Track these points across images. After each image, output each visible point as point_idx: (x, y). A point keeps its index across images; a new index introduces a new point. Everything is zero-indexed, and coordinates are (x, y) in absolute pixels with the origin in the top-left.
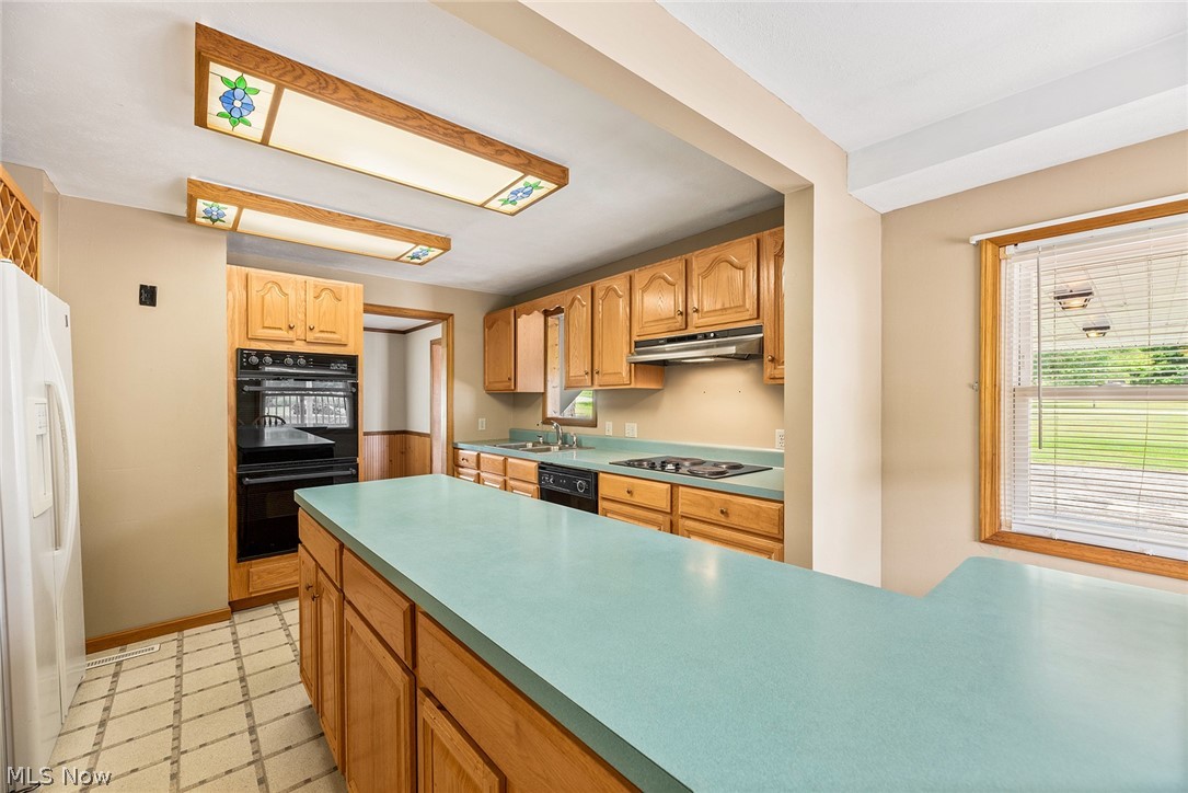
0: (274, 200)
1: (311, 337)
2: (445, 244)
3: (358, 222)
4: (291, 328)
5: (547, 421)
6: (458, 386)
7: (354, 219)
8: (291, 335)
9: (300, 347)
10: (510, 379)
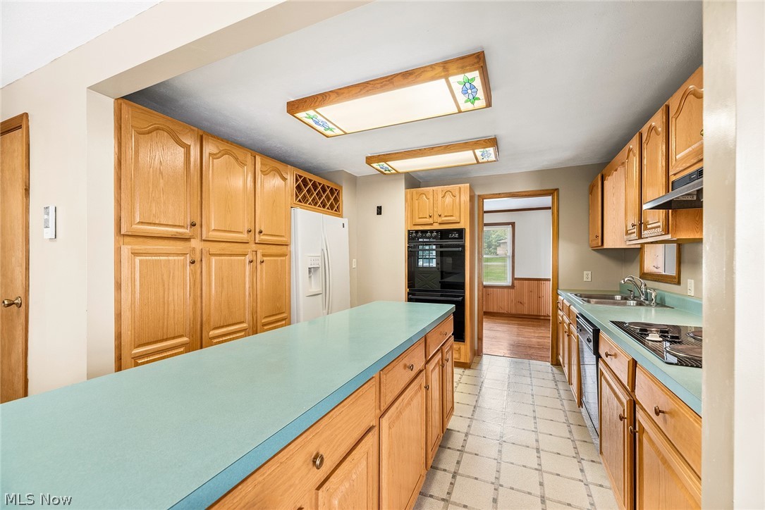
0: (396, 153)
1: (440, 220)
2: (493, 142)
3: (435, 149)
4: (430, 217)
5: (644, 276)
6: (562, 244)
7: (433, 148)
8: (430, 221)
9: (436, 227)
10: (597, 237)
